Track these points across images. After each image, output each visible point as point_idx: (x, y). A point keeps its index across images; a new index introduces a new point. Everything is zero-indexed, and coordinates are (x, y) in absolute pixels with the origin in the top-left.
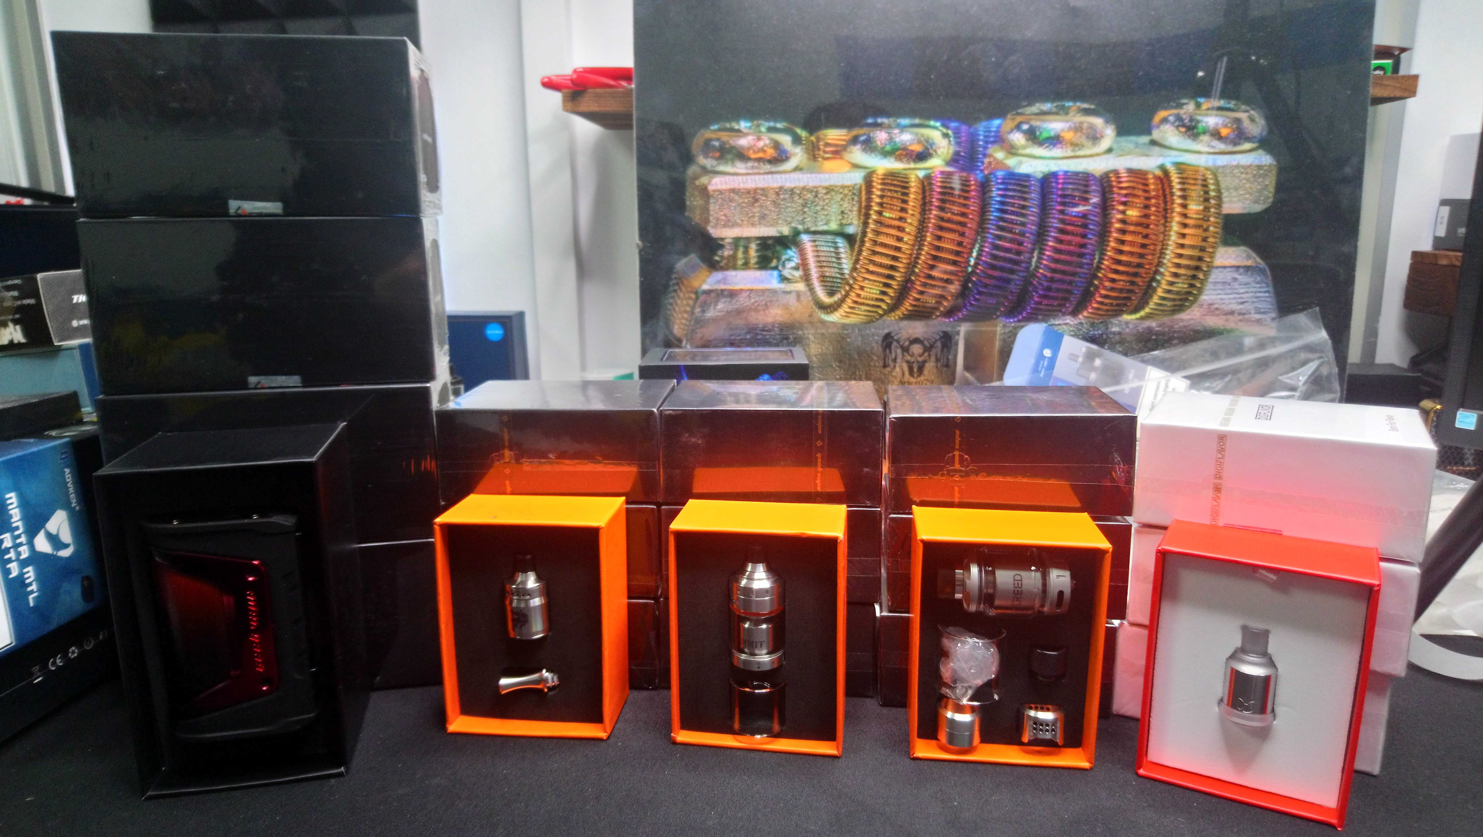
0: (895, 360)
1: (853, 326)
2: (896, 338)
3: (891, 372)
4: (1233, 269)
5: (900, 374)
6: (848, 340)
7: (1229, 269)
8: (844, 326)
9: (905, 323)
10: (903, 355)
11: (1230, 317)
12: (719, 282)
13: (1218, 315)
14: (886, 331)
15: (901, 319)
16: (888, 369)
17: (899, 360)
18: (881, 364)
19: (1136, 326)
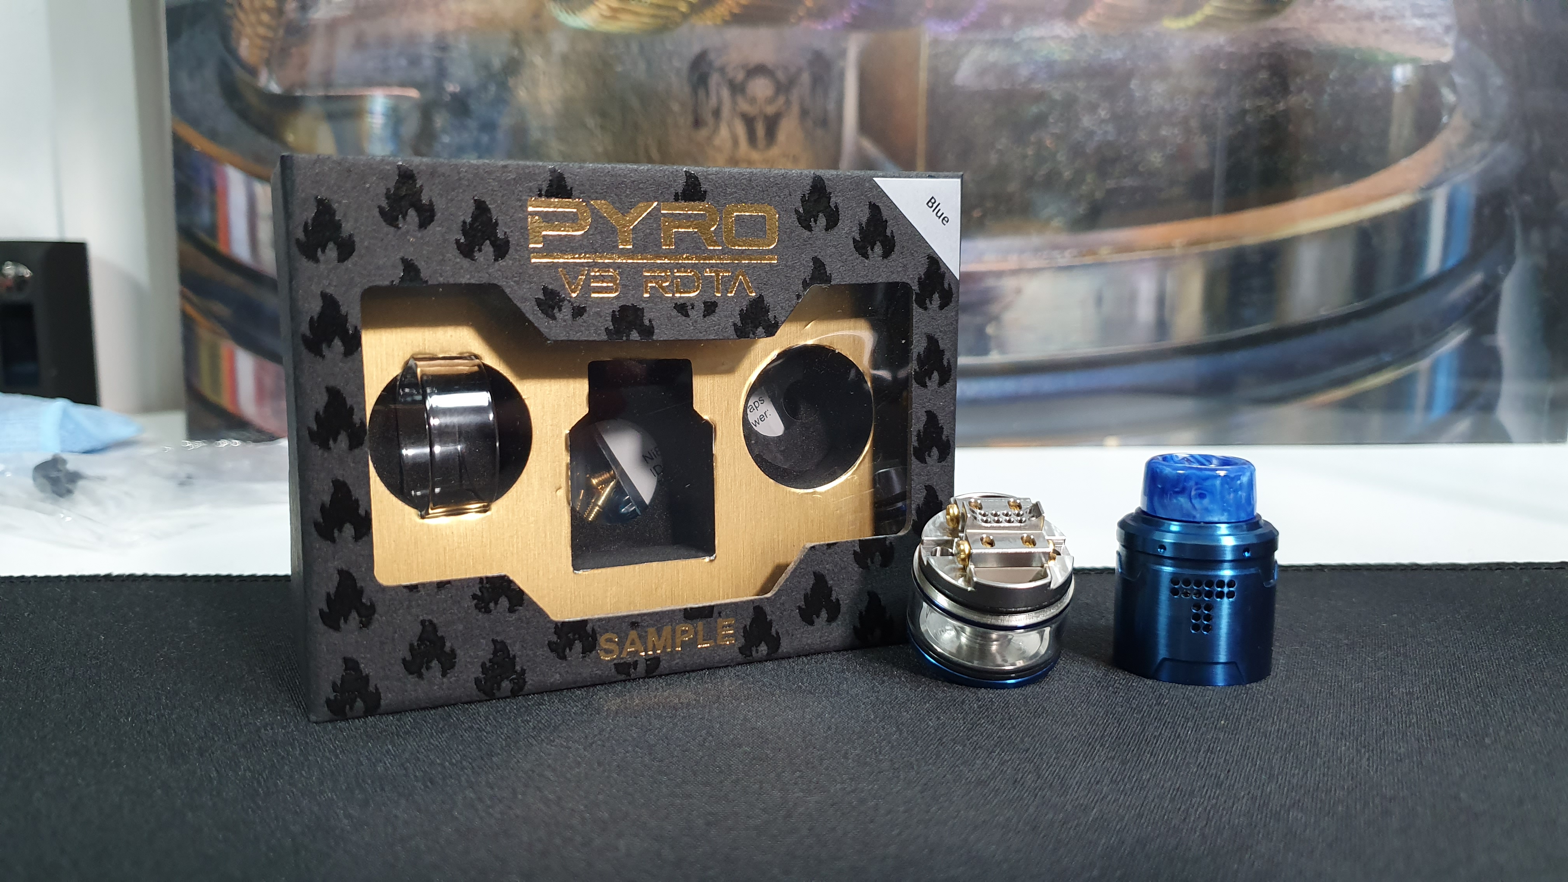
0: (717, 113)
1: (626, 38)
2: (718, 63)
3: (709, 139)
5: (728, 144)
6: (619, 69)
8: (608, 38)
9: (734, 34)
10: (734, 103)
11: (1368, 25)
13: (1343, 20)
14: (696, 49)
15: (726, 23)
16: (704, 133)
17: (726, 112)
18: (690, 119)
19: (1187, 44)
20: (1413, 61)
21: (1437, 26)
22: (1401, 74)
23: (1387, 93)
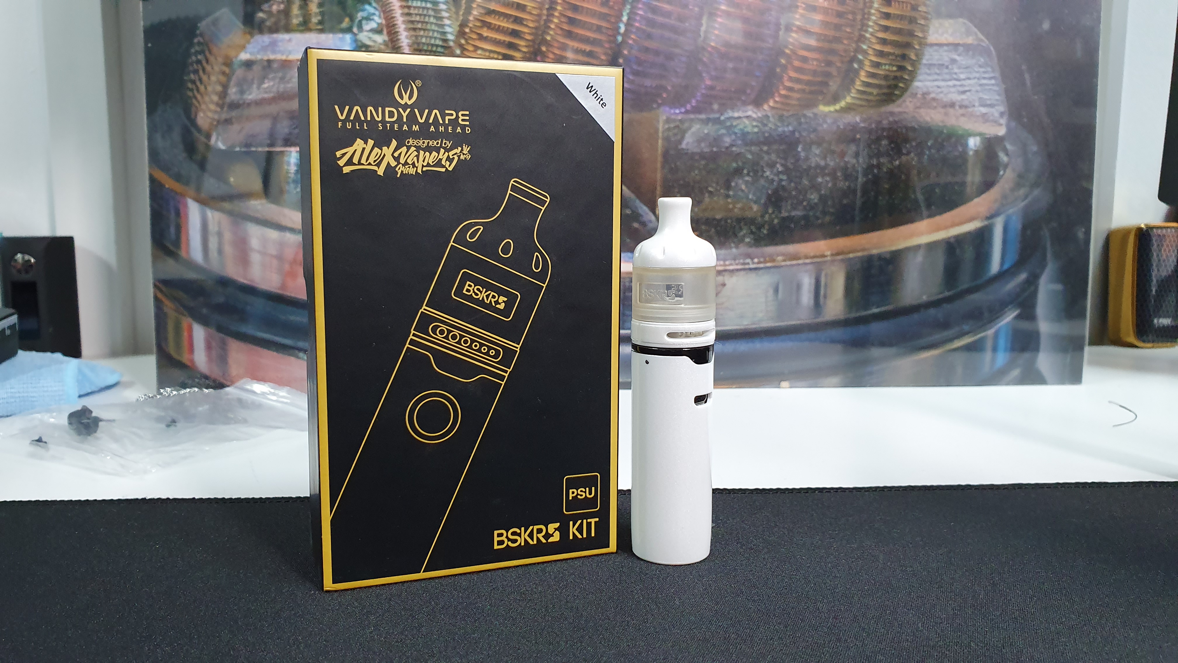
4: (951, 47)
7: (945, 48)
11: (951, 111)
12: (264, 49)
13: (935, 108)
19: (835, 122)
20: (980, 134)
21: (995, 112)
22: (973, 143)
23: (964, 155)
